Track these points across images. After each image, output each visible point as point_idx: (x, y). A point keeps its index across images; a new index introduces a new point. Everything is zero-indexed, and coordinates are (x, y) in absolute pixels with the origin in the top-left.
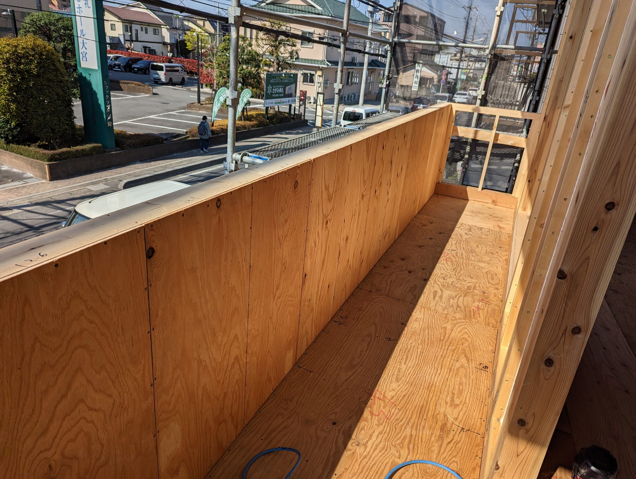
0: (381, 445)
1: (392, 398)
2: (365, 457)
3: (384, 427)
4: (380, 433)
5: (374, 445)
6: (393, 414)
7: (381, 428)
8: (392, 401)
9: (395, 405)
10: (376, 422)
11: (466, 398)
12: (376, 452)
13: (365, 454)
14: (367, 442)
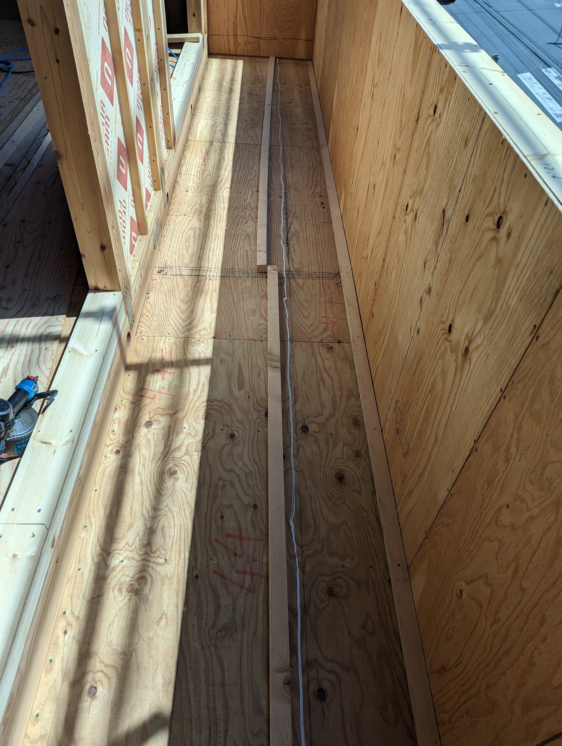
0: (242, 194)
1: (247, 222)
2: (250, 187)
3: (245, 203)
4: (246, 200)
5: (247, 193)
6: (241, 212)
7: (247, 202)
8: (246, 220)
9: (242, 217)
10: (252, 205)
11: (182, 237)
12: (244, 191)
13: (251, 189)
14: (253, 194)
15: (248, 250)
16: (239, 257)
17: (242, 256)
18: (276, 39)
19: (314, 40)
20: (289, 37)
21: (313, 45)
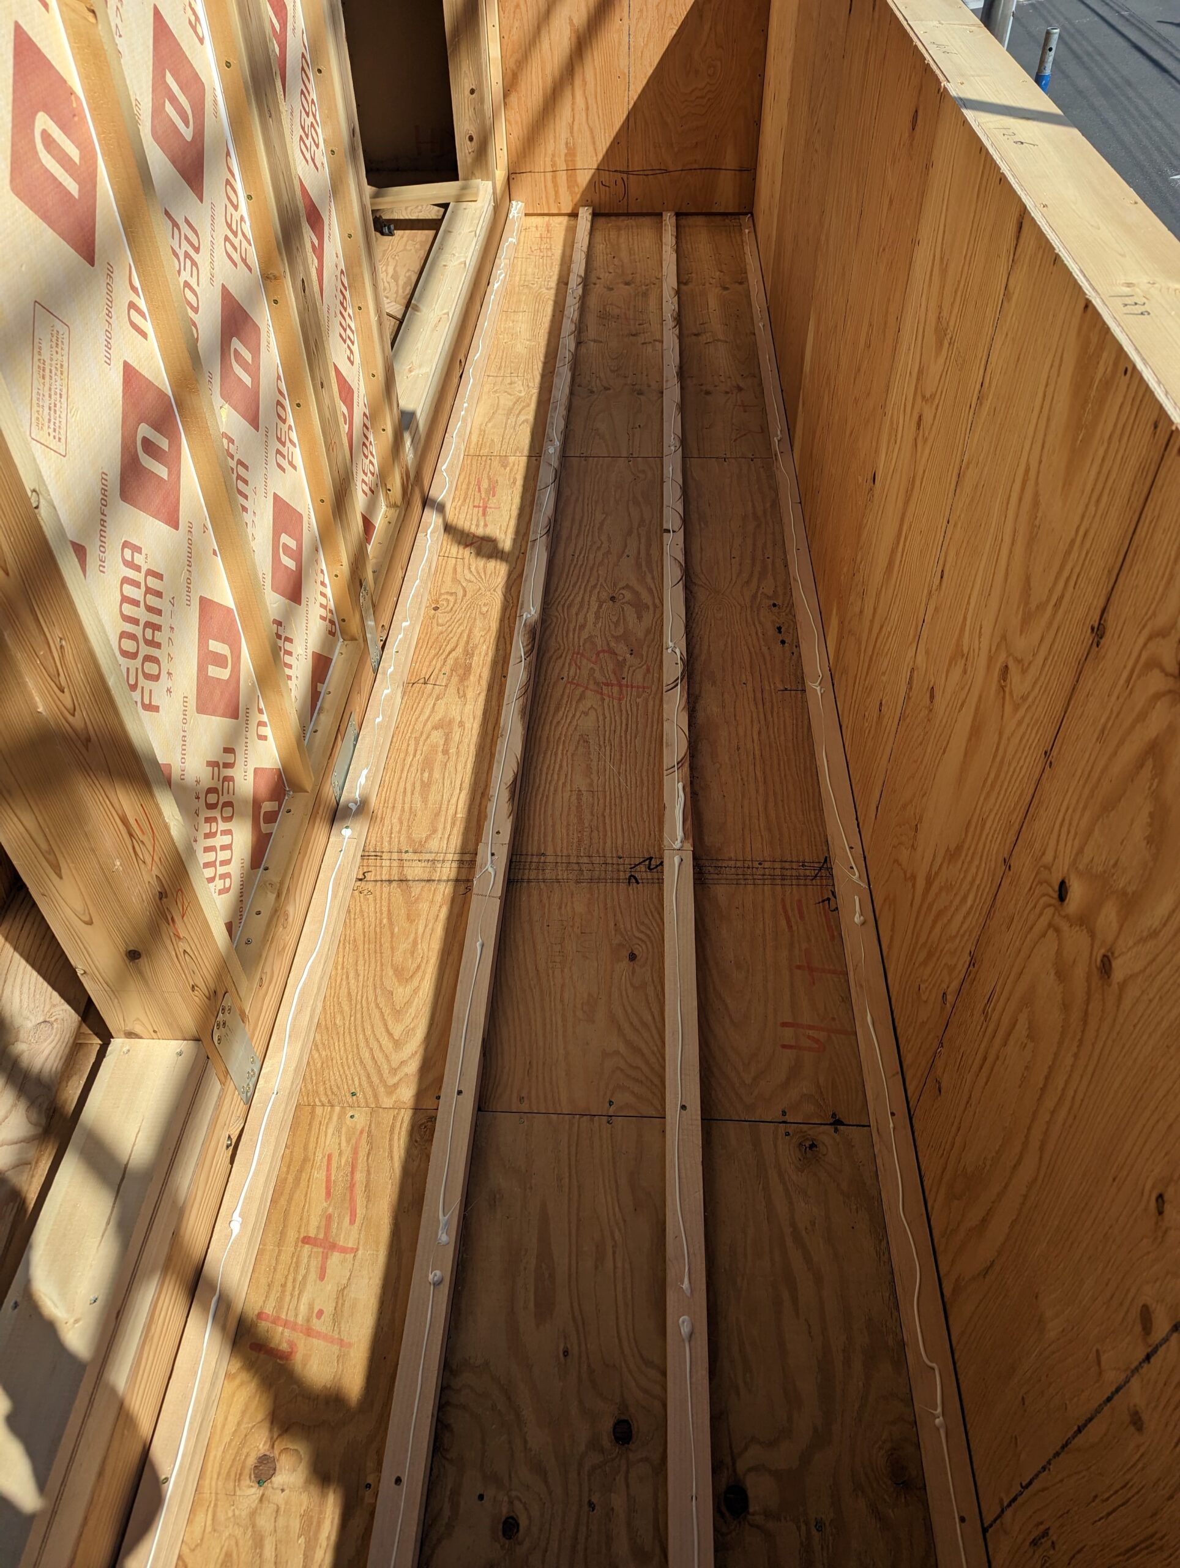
0: (574, 610)
1: (582, 697)
3: (579, 638)
4: (582, 627)
5: (586, 606)
6: (570, 664)
7: (585, 635)
8: (582, 689)
9: (571, 683)
10: (598, 641)
11: (416, 750)
12: (579, 599)
13: (596, 591)
14: (600, 607)
15: (583, 788)
16: (557, 813)
17: (566, 810)
18: (667, 171)
19: (755, 169)
20: (696, 166)
21: (754, 179)
